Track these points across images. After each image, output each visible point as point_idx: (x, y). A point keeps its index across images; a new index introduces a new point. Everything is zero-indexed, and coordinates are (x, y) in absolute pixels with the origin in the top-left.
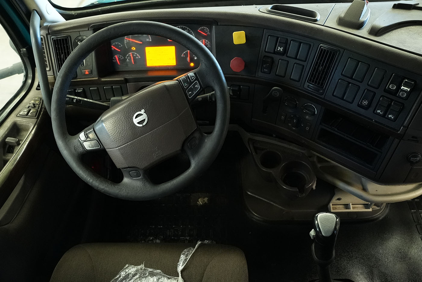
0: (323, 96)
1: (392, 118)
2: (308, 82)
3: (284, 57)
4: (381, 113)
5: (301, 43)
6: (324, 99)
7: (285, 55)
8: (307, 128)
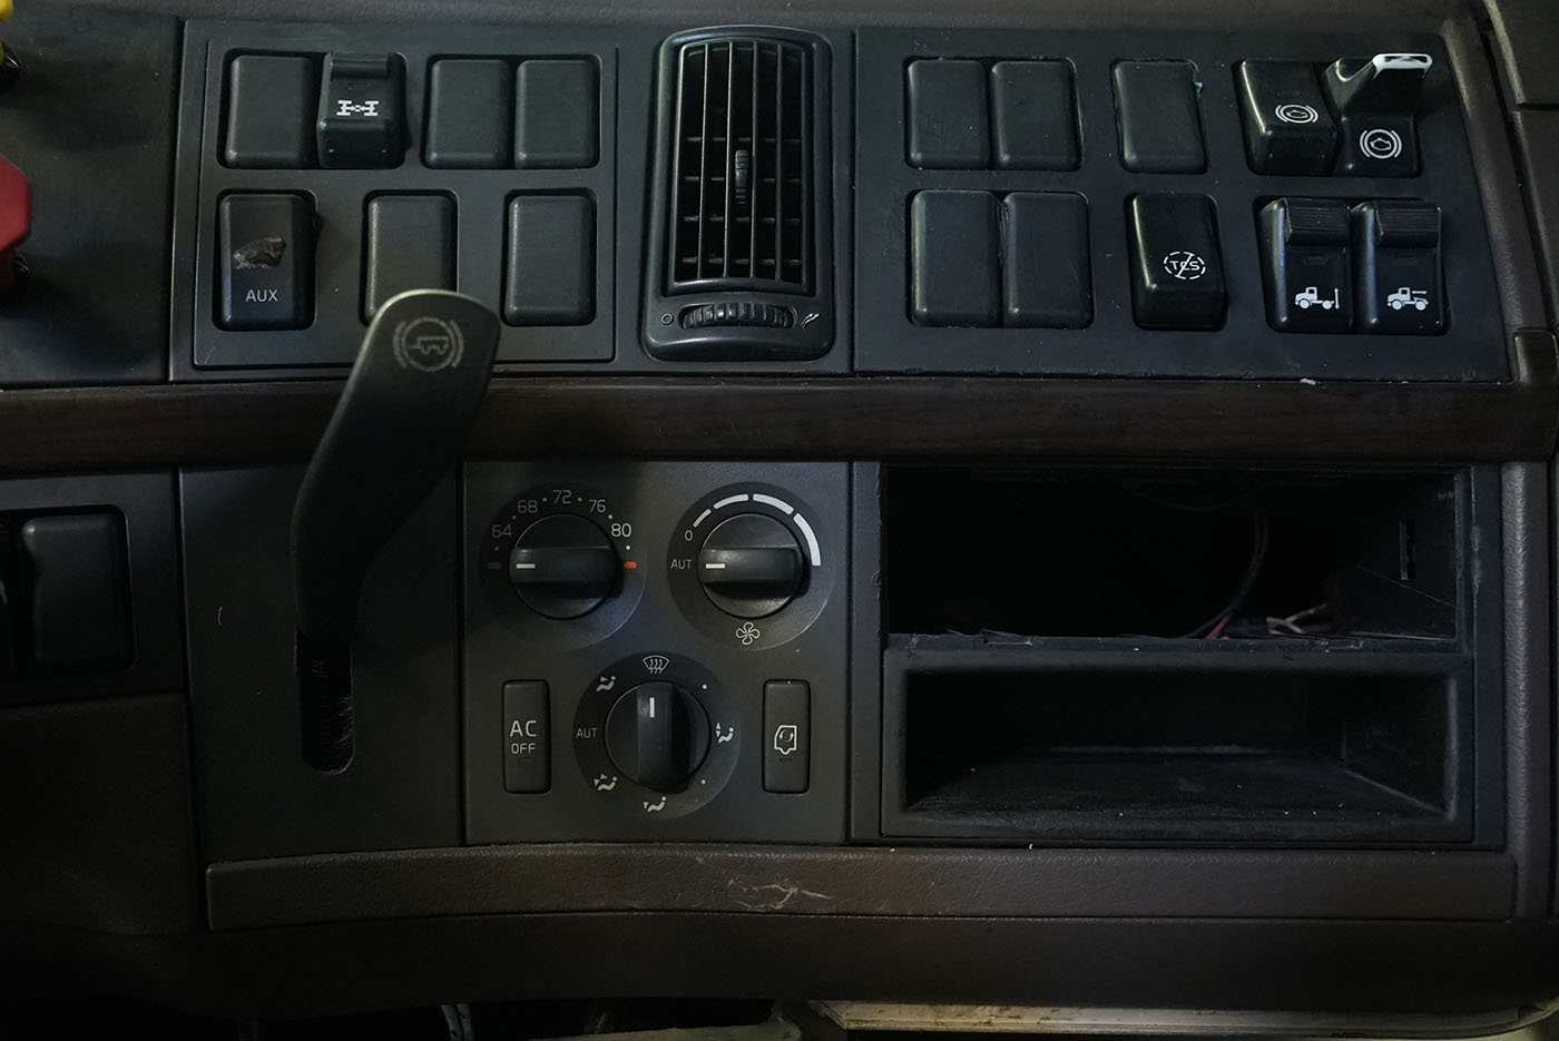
0: (835, 362)
1: (1421, 305)
2: (664, 291)
3: (409, 175)
4: (1327, 305)
5: (513, 62)
6: (852, 373)
7: (412, 154)
8: (778, 734)
